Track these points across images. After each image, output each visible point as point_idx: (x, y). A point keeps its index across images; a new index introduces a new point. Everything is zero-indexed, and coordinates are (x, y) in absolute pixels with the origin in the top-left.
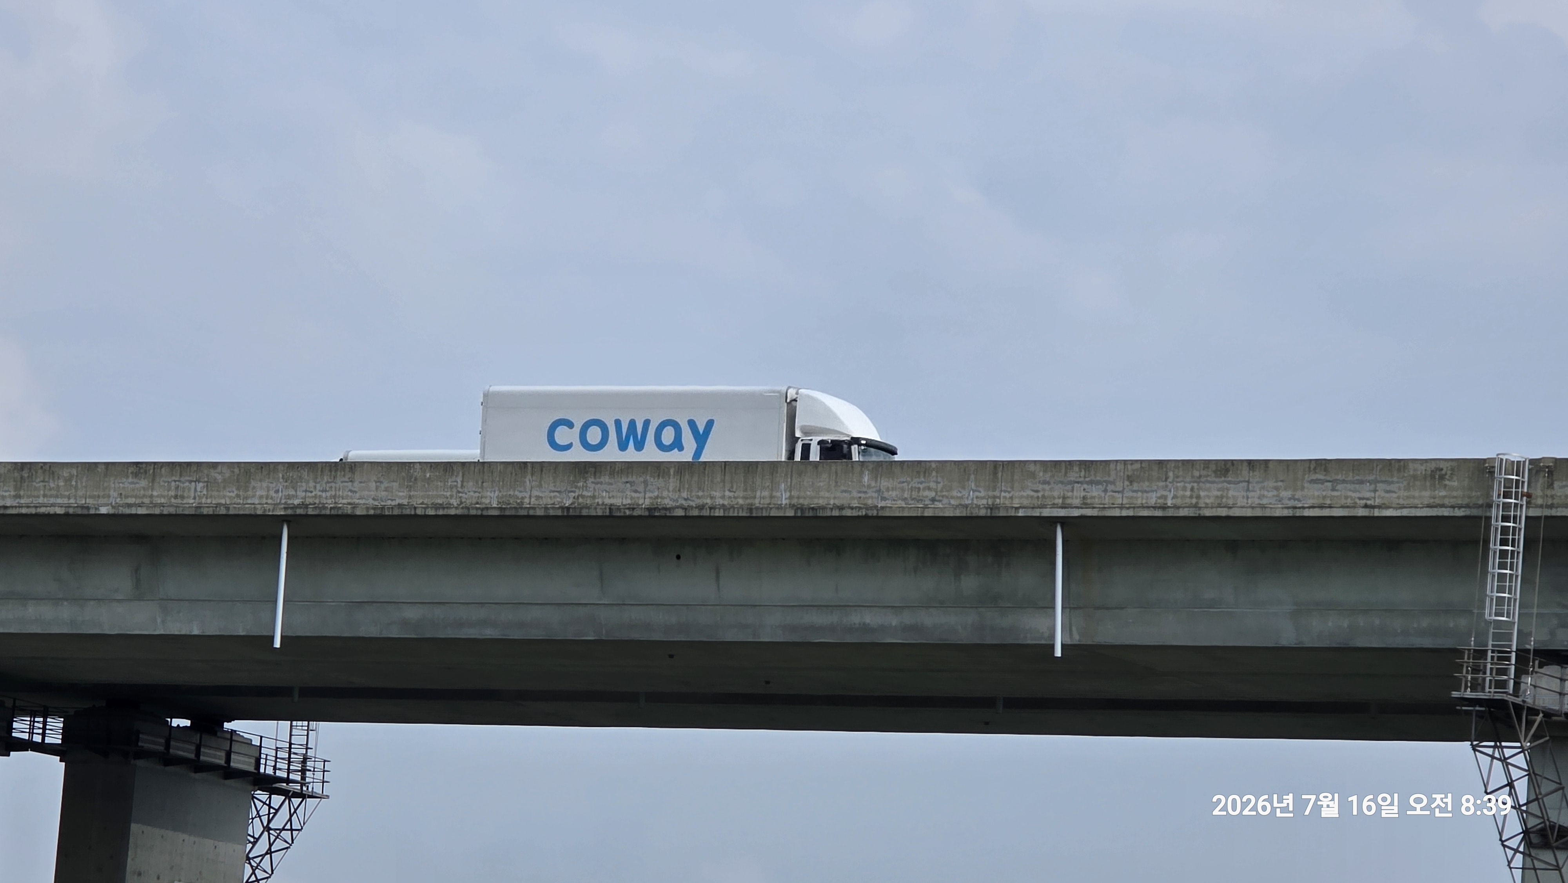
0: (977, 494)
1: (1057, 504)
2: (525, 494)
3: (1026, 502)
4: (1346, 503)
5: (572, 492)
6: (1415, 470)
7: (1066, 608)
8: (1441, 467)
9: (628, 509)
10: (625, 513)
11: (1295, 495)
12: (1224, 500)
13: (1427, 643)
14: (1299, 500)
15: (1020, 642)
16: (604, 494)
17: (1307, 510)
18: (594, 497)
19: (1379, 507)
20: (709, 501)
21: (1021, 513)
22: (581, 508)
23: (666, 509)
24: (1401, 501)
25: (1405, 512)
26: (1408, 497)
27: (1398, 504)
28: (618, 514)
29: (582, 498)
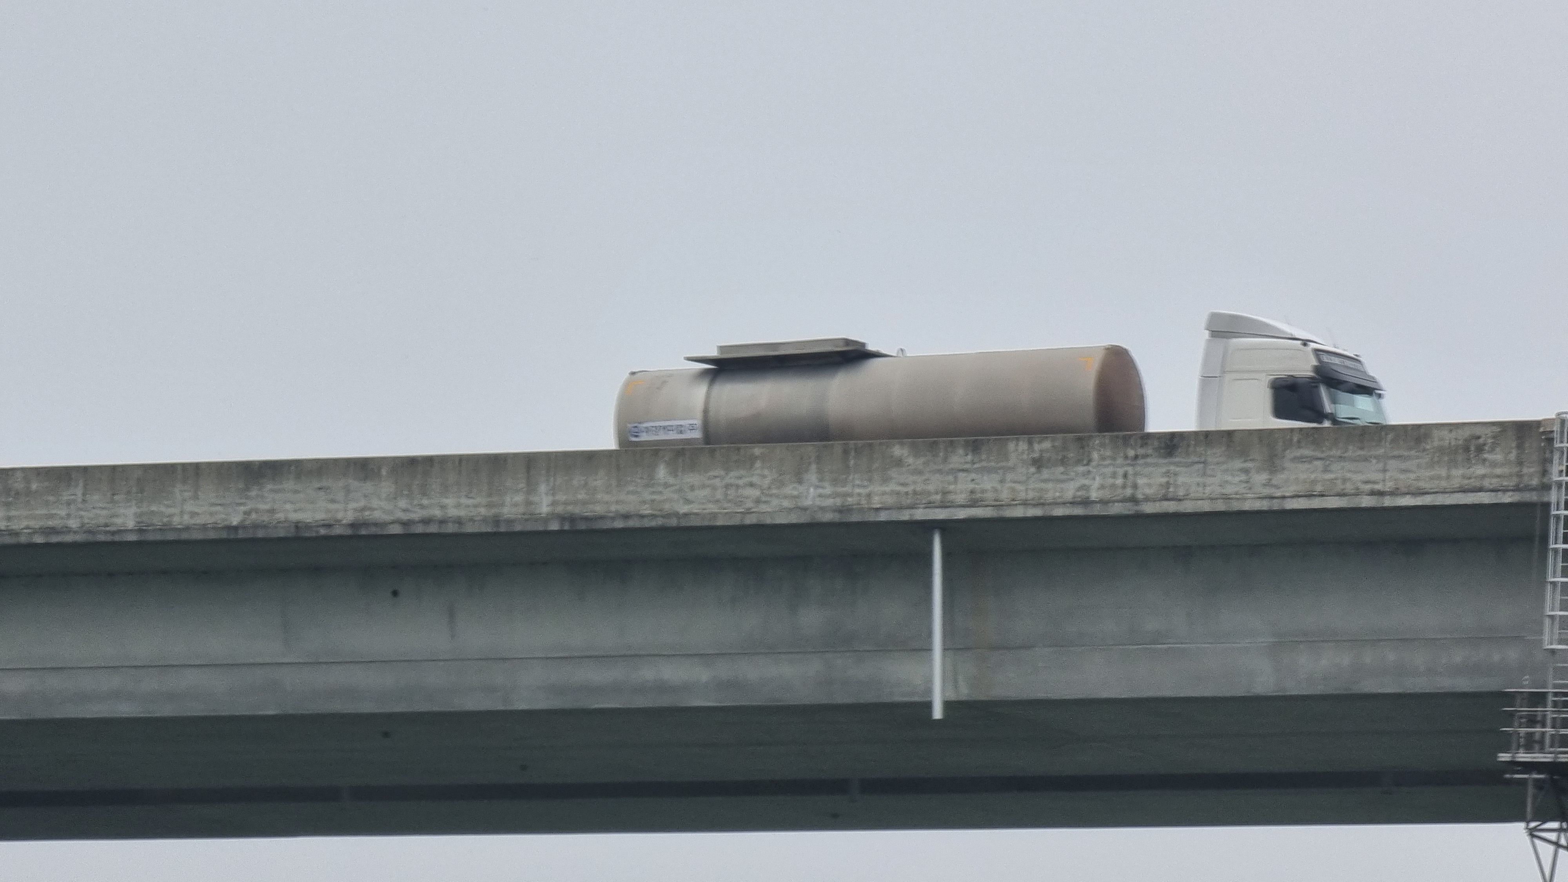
0: (820, 491)
1: (934, 503)
2: (171, 511)
3: (890, 500)
4: (1343, 490)
5: (241, 504)
6: (1441, 439)
7: (948, 649)
8: (1478, 433)
9: (324, 525)
10: (317, 532)
11: (1270, 480)
12: (1171, 490)
13: (1463, 684)
14: (1277, 487)
15: (886, 699)
16: (288, 506)
17: (1289, 500)
18: (272, 511)
19: (1394, 493)
20: (437, 513)
21: (883, 517)
22: (255, 526)
23: (376, 524)
24: (1422, 484)
25: (1427, 500)
26: (1432, 478)
27: (1418, 488)
28: (307, 535)
29: (256, 512)
